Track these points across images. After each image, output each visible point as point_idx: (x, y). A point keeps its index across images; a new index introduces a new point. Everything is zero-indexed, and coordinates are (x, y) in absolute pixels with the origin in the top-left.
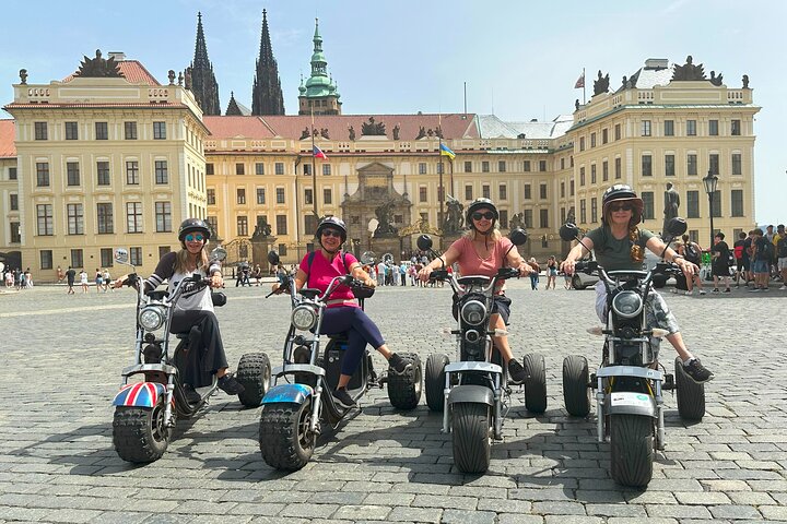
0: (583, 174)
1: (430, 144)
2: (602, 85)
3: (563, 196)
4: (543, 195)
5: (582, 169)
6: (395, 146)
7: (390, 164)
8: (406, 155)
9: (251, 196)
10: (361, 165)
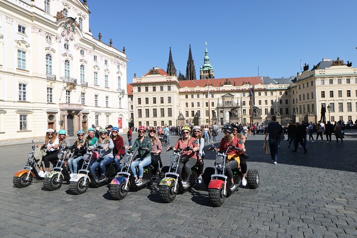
0: (300, 97)
1: (247, 87)
2: (306, 68)
3: (294, 103)
4: (287, 103)
5: (300, 95)
6: (235, 88)
7: (233, 94)
8: (238, 91)
9: (190, 105)
10: (223, 95)
